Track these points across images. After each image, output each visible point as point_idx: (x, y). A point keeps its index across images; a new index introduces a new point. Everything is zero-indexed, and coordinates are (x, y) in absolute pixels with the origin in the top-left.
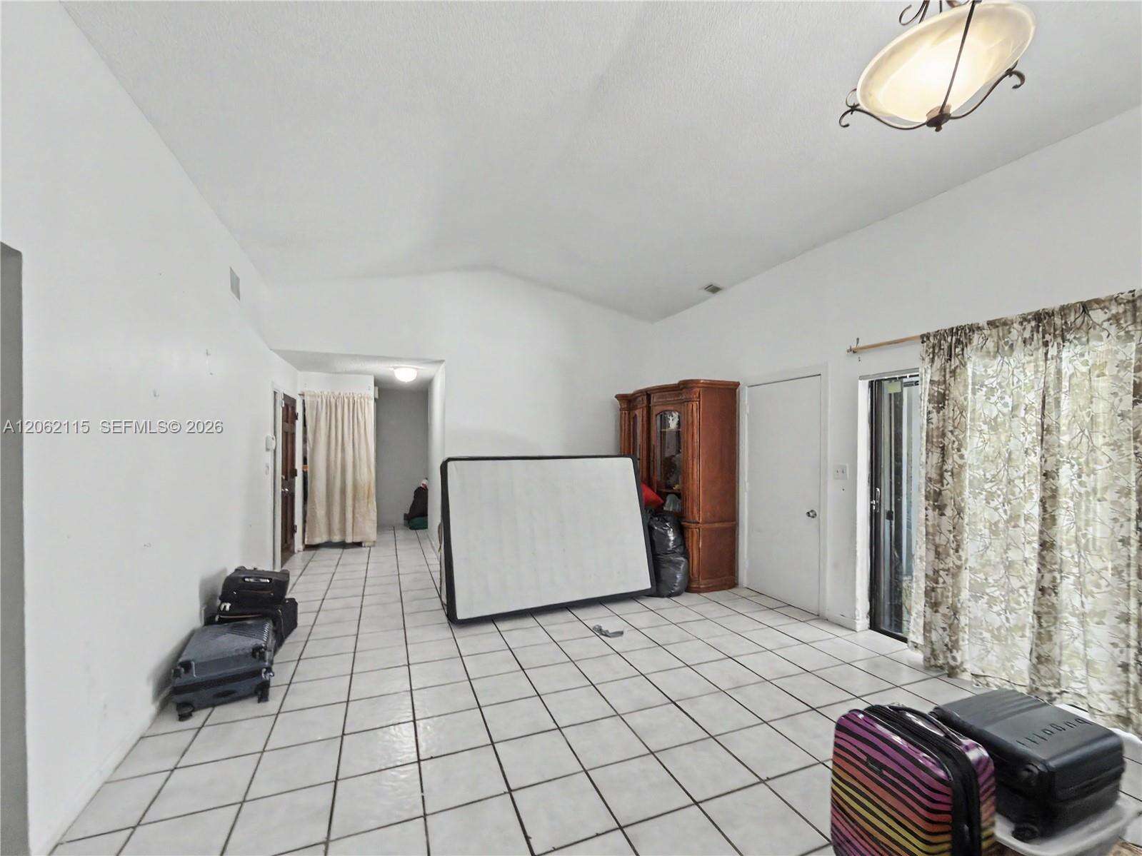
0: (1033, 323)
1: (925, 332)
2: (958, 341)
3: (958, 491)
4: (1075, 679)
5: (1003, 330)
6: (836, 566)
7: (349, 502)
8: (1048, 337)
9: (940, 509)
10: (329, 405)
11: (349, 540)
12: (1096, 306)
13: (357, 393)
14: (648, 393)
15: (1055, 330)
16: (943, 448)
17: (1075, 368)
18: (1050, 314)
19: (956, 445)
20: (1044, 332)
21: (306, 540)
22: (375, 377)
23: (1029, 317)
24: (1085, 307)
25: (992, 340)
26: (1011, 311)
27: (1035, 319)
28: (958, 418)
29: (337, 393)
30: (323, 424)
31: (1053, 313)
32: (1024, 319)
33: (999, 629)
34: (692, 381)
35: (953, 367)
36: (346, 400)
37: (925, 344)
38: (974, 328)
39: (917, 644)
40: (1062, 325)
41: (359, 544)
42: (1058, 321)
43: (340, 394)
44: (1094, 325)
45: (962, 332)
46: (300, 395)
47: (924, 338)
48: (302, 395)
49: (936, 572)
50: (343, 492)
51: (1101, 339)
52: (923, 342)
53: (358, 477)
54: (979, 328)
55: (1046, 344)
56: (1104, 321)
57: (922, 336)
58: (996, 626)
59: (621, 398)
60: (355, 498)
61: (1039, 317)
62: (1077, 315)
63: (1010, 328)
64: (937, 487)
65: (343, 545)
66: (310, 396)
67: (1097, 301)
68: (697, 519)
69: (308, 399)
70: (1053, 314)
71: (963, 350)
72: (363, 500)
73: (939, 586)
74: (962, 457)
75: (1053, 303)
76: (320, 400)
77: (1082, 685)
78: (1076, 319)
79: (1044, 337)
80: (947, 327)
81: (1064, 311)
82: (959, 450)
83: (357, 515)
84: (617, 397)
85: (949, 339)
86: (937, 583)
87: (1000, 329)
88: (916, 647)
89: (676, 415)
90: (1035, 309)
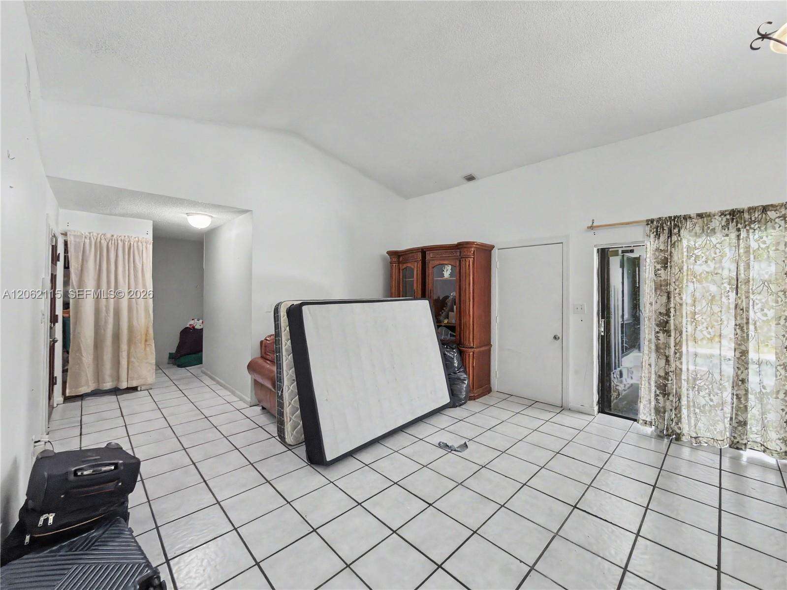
0: (728, 217)
1: (650, 218)
2: (675, 226)
3: (680, 321)
4: (752, 432)
5: (707, 220)
6: (576, 372)
7: (124, 347)
8: (739, 226)
9: (668, 332)
10: (98, 247)
11: (124, 385)
12: (771, 209)
13: (134, 236)
14: (424, 251)
15: (745, 222)
16: (669, 293)
17: (759, 246)
18: (741, 212)
19: (677, 291)
20: (737, 223)
21: (67, 391)
22: (153, 221)
23: (727, 213)
24: (765, 209)
25: (698, 225)
26: (714, 208)
27: (730, 214)
28: (679, 274)
29: (109, 236)
30: (91, 265)
31: (744, 210)
32: (723, 214)
33: (704, 406)
34: (467, 243)
35: (673, 242)
36: (120, 244)
37: (649, 226)
38: (687, 218)
39: (646, 421)
40: (749, 219)
41: (135, 389)
42: (746, 216)
43: (113, 236)
44: (771, 220)
45: (678, 219)
46: (62, 234)
47: (650, 222)
48: (65, 234)
49: (667, 373)
50: (117, 337)
51: (774, 228)
52: (648, 224)
53: (135, 323)
54: (690, 217)
55: (739, 230)
56: (776, 218)
57: (647, 221)
58: (702, 405)
59: (391, 253)
60: (130, 342)
61: (733, 213)
62: (759, 213)
63: (711, 219)
64: (665, 318)
65: (116, 391)
66: (75, 236)
67: (772, 206)
68: (472, 345)
69: (71, 239)
70: (743, 212)
71: (679, 231)
72: (141, 343)
73: (669, 383)
74: (681, 299)
75: (744, 205)
76: (87, 241)
77: (758, 436)
78: (758, 216)
79: (737, 226)
80: (667, 215)
81: (751, 210)
82: (680, 295)
83: (132, 359)
84: (388, 253)
85: (669, 224)
86: (668, 380)
87: (705, 219)
88: (646, 423)
89: (449, 267)
90: (730, 208)
